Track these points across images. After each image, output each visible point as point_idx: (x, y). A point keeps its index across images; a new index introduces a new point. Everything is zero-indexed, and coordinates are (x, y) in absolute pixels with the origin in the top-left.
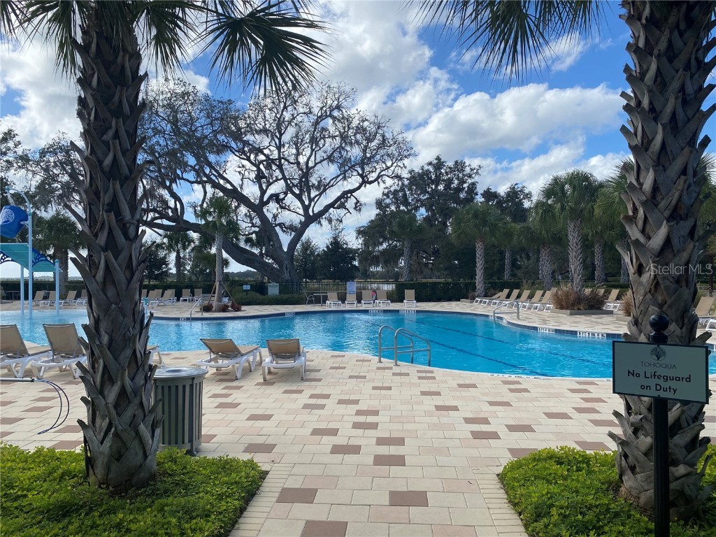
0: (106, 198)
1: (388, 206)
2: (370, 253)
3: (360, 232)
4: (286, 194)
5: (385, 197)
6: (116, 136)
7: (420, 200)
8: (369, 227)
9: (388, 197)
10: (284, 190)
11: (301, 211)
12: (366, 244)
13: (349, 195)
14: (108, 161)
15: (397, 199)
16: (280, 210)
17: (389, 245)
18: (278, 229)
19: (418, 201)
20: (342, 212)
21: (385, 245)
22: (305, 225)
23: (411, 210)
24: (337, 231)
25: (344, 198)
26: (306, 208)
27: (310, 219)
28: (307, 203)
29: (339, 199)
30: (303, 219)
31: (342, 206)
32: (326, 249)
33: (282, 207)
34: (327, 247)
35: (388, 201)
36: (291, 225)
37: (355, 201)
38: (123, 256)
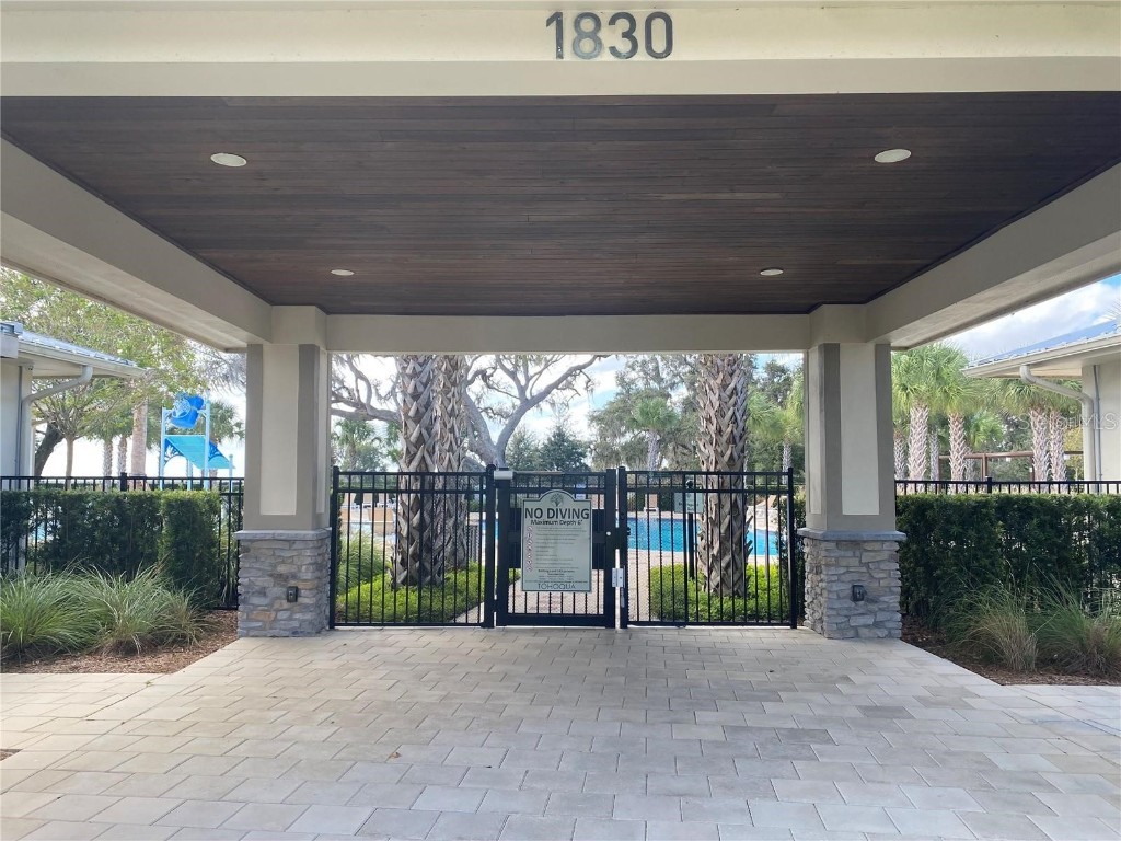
0: (449, 426)
1: (633, 382)
2: (607, 447)
3: (594, 419)
4: (495, 369)
5: (629, 369)
6: (454, 396)
7: (678, 374)
8: (608, 412)
9: (634, 370)
10: (494, 365)
11: (515, 392)
12: (602, 435)
13: (578, 372)
14: (450, 408)
15: (646, 373)
16: (486, 389)
17: (635, 436)
18: (483, 414)
19: (675, 375)
20: (568, 393)
21: (628, 437)
22: (521, 411)
23: (666, 387)
24: (562, 419)
25: (571, 375)
26: (522, 390)
27: (528, 403)
28: (523, 383)
29: (564, 377)
30: (518, 402)
31: (569, 386)
32: (546, 442)
33: (489, 387)
34: (549, 439)
35: (633, 375)
36: (501, 410)
37: (586, 379)
38: (456, 454)
